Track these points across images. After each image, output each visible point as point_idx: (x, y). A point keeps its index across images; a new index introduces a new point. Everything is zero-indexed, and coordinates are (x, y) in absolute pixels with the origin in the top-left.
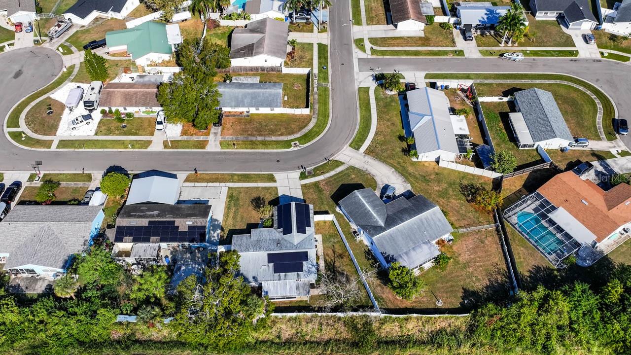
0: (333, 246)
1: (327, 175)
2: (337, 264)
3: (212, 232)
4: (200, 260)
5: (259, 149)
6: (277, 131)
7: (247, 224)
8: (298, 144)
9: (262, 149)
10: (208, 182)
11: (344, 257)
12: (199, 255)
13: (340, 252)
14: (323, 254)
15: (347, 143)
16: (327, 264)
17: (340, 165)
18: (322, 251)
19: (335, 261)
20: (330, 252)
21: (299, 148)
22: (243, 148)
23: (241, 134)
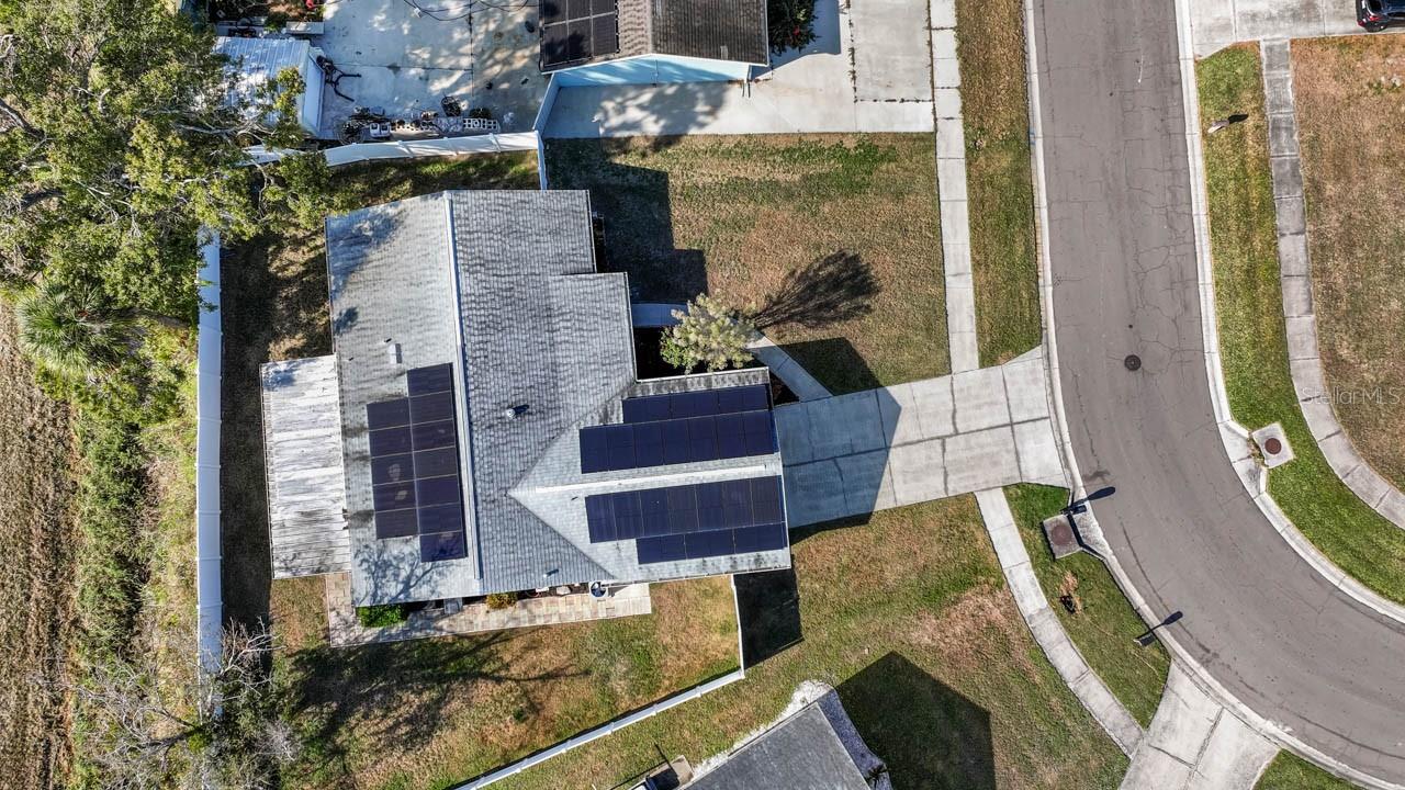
0: (587, 673)
1: (1051, 633)
2: (484, 691)
3: (646, 97)
4: (497, 69)
5: (1217, 253)
6: (1360, 335)
7: (700, 253)
8: (1274, 461)
9: (1217, 269)
10: (958, 29)
11: (523, 727)
12: (518, 64)
13: (555, 707)
14: (540, 622)
15: (1304, 737)
16: (487, 644)
17: (1125, 700)
18: (554, 620)
19: (499, 680)
20: (548, 658)
21: (1241, 468)
22: (1211, 168)
23: (1313, 144)
